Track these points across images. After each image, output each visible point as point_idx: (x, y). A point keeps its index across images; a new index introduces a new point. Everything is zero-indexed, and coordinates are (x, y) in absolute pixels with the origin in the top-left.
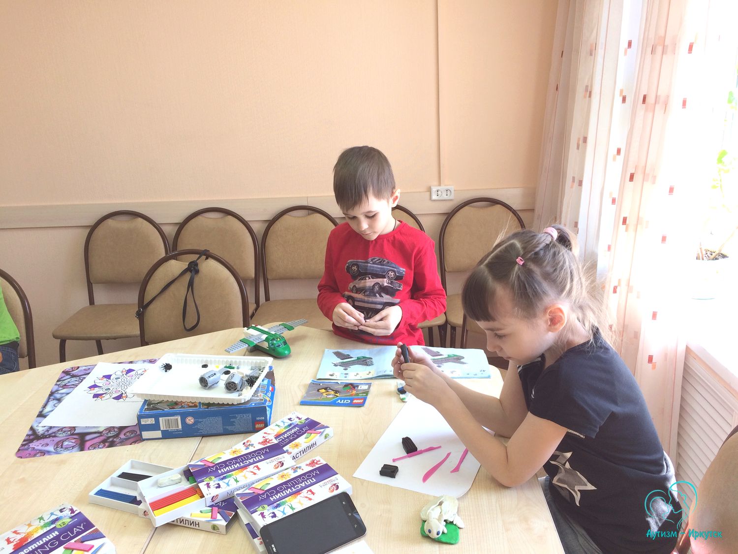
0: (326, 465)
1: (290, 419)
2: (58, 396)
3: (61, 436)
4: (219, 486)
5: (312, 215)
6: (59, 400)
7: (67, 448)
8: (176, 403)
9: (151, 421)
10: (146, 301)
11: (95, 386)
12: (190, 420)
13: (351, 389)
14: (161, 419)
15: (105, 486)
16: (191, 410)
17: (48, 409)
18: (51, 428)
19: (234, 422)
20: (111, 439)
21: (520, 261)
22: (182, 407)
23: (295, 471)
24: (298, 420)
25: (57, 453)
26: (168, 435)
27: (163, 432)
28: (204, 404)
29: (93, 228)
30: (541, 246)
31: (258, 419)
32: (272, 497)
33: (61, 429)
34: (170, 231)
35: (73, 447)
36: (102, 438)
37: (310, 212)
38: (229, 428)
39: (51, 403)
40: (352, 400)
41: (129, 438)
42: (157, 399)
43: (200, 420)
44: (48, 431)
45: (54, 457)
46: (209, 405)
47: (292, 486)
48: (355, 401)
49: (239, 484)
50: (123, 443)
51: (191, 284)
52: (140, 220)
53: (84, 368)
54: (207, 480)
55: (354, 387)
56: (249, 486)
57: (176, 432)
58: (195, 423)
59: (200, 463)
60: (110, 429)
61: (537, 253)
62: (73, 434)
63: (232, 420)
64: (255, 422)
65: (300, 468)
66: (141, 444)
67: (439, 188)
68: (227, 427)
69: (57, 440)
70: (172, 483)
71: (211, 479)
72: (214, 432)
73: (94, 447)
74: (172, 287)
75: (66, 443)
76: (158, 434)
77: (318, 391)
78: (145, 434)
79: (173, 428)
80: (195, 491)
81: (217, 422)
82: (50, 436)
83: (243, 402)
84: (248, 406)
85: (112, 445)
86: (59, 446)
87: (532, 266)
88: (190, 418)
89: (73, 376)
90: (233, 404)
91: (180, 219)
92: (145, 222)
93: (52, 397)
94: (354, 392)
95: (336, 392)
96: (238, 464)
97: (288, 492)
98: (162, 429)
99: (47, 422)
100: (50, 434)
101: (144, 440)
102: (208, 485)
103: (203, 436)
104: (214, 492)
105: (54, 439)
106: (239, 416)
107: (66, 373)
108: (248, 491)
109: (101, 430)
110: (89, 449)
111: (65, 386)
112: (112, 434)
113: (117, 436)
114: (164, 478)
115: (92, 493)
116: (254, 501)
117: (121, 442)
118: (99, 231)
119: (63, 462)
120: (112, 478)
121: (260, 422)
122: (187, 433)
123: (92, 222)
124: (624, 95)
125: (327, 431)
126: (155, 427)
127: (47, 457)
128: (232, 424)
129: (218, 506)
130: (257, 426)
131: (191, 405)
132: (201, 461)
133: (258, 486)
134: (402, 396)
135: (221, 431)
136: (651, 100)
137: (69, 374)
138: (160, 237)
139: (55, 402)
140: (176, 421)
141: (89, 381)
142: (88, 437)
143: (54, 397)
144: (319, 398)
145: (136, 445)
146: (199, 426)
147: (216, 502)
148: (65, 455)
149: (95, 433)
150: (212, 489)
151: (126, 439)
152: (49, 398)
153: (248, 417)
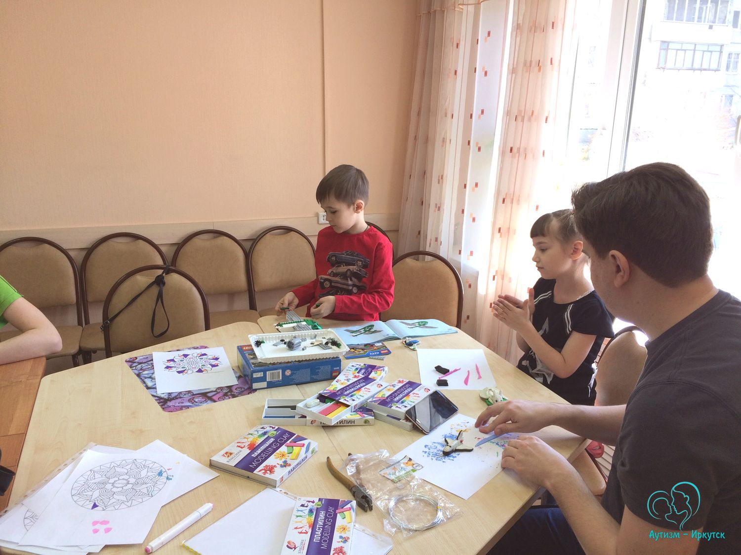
1: (353, 366)
5: (219, 238)
9: (260, 375)
10: (111, 315)
11: (169, 367)
12: (288, 372)
13: (371, 347)
14: (268, 372)
16: (289, 365)
19: (318, 372)
26: (271, 385)
27: (268, 383)
31: (335, 369)
35: (206, 401)
37: (216, 235)
38: (314, 377)
43: (295, 372)
44: (170, 395)
48: (382, 352)
51: (160, 296)
53: (142, 357)
54: (342, 398)
55: (372, 345)
56: (373, 397)
57: (277, 382)
58: (292, 374)
59: (327, 392)
60: (220, 389)
63: (317, 371)
64: (332, 372)
65: (395, 385)
68: (313, 376)
69: (185, 399)
71: (344, 397)
72: (304, 380)
74: (139, 300)
75: (196, 400)
76: (264, 384)
78: (255, 386)
79: (275, 379)
81: (306, 373)
86: (193, 402)
88: (288, 370)
94: (375, 348)
95: (363, 349)
98: (268, 380)
102: (347, 401)
103: (297, 384)
104: (353, 403)
106: (322, 368)
107: (130, 362)
110: (219, 400)
112: (226, 391)
117: (239, 394)
121: (336, 371)
122: (286, 382)
124: (479, 146)
126: (263, 379)
128: (317, 374)
130: (333, 375)
135: (309, 380)
136: (515, 150)
139: (149, 379)
140: (278, 375)
142: (209, 395)
146: (294, 377)
147: (356, 409)
151: (242, 392)
153: (328, 368)
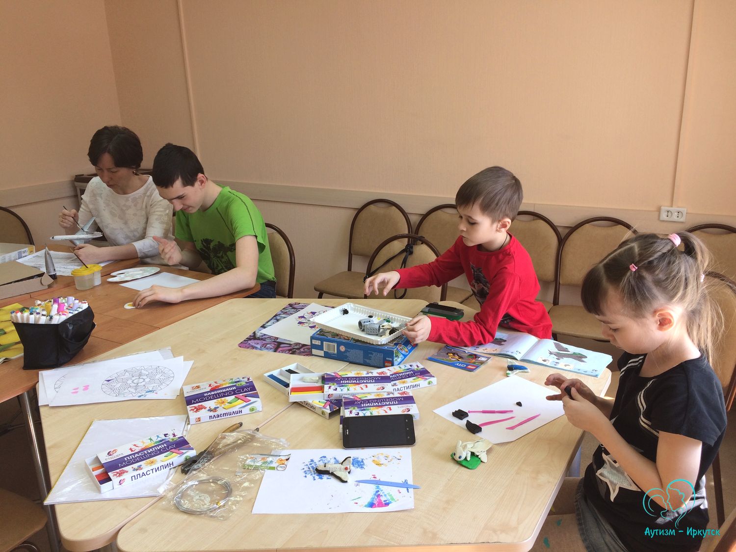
0: (412, 397)
1: (411, 366)
2: (278, 318)
3: (268, 341)
4: (336, 390)
5: (535, 221)
6: (278, 320)
7: (267, 349)
8: (337, 335)
9: (318, 343)
10: (372, 271)
11: (303, 317)
12: (342, 348)
13: (473, 358)
14: (324, 342)
15: (275, 373)
16: (344, 341)
17: (269, 324)
18: (265, 335)
19: (371, 357)
20: (294, 350)
21: (633, 268)
22: (340, 338)
23: (389, 394)
24: (416, 367)
25: (260, 350)
26: (327, 356)
27: (325, 353)
28: (354, 340)
29: (360, 210)
30: (656, 256)
31: (387, 359)
32: (363, 404)
33: (270, 337)
34: (415, 219)
35: (271, 349)
36: (289, 348)
37: (535, 218)
38: (368, 361)
39: (272, 321)
40: (467, 365)
41: (306, 352)
42: (328, 330)
43: (349, 350)
44: (262, 336)
45: (258, 352)
46: (357, 341)
47: (380, 402)
48: (470, 367)
49: (349, 392)
50: (300, 354)
52: (394, 208)
53: (302, 304)
54: (331, 384)
55: (476, 358)
56: (353, 395)
57: (332, 354)
58: (346, 351)
59: (333, 374)
60: (297, 344)
61: (651, 262)
62: (274, 342)
63: (370, 355)
64: (385, 361)
65: (393, 393)
66: (310, 357)
67: (670, 209)
68: (366, 360)
69: (264, 342)
70: (311, 381)
71: (333, 384)
72: (357, 361)
73: (283, 351)
75: (268, 346)
76: (321, 353)
77: (447, 354)
78: (314, 351)
79: (331, 351)
80: (321, 389)
81: (359, 354)
82: (262, 339)
83: (380, 344)
84: (383, 348)
85: (293, 353)
86: (264, 346)
87: (645, 274)
88: (343, 347)
89: (294, 308)
90: (373, 344)
91: (424, 211)
92: (397, 210)
93: (275, 318)
94: (474, 361)
95: (460, 357)
96: (355, 381)
97: (375, 404)
98: (324, 350)
99: (264, 331)
100: (263, 338)
101: (313, 355)
102: (330, 388)
103: (351, 363)
104: (331, 391)
105: (263, 341)
106: (375, 354)
107: (290, 305)
108: (351, 397)
109: (292, 343)
110: (279, 352)
111: (285, 313)
112: (297, 347)
113: (298, 349)
114: (308, 376)
115: (267, 374)
116: (352, 403)
117: (299, 353)
118: (363, 214)
119: (261, 355)
120: (281, 370)
121: (389, 362)
122: (340, 357)
123: (359, 205)
125: (432, 379)
126: (320, 348)
127: (254, 350)
128: (370, 358)
129: (331, 402)
130: (386, 364)
131: (346, 338)
132: (334, 373)
133: (359, 396)
134: (508, 372)
135: (363, 363)
137: (292, 307)
138: (406, 224)
139: (275, 321)
140: (333, 348)
141: (300, 313)
142: (282, 345)
143: (276, 318)
144: (444, 359)
145: (307, 357)
146: (348, 354)
147: (331, 399)
148: (265, 352)
149: (287, 344)
150: (330, 390)
151: (303, 352)
152: (273, 318)
153: (381, 356)
